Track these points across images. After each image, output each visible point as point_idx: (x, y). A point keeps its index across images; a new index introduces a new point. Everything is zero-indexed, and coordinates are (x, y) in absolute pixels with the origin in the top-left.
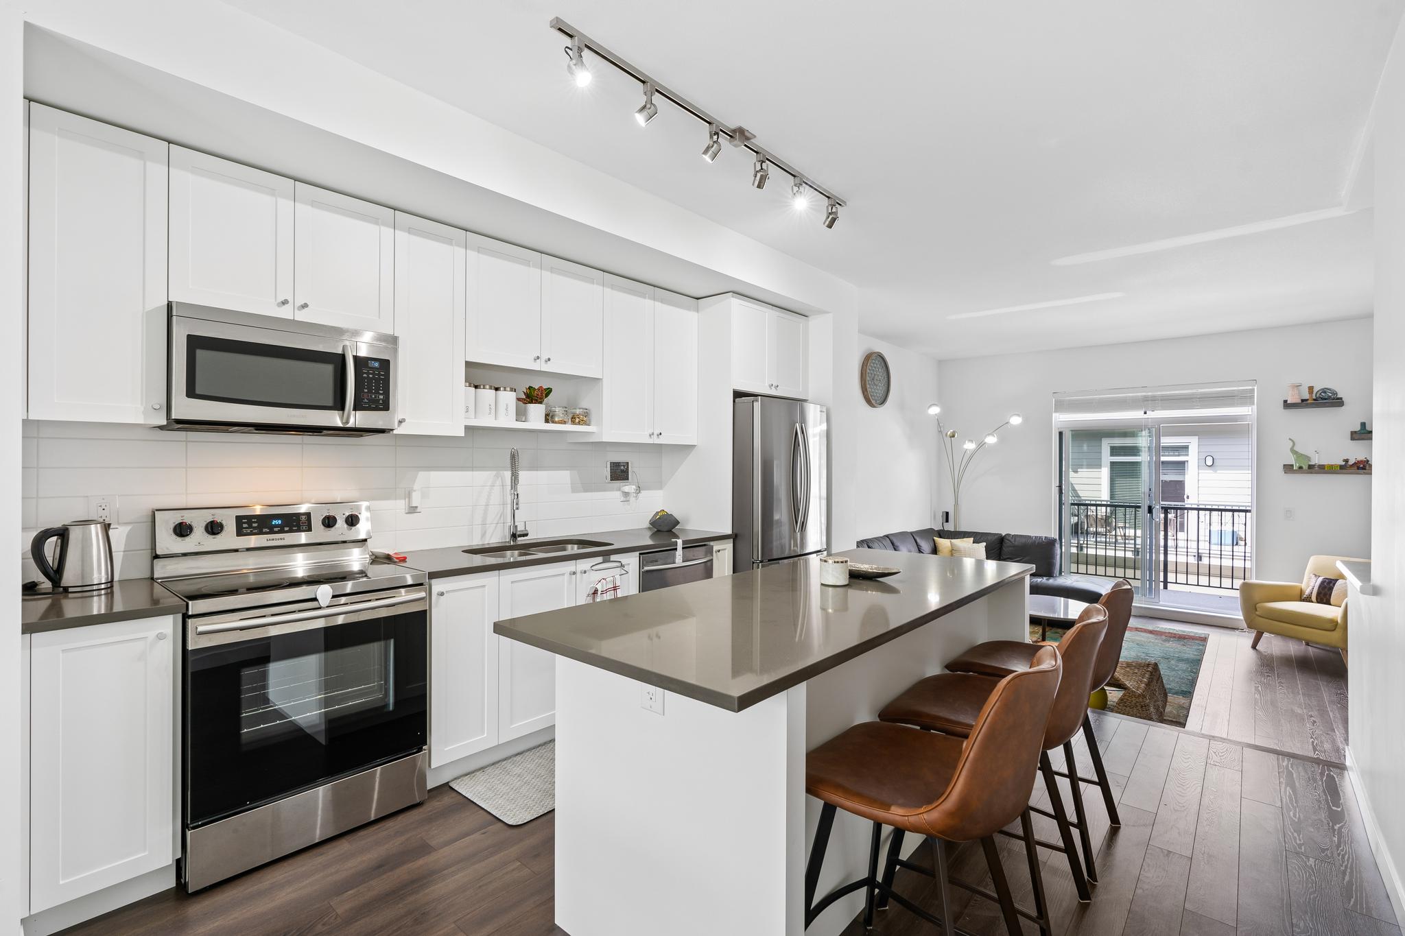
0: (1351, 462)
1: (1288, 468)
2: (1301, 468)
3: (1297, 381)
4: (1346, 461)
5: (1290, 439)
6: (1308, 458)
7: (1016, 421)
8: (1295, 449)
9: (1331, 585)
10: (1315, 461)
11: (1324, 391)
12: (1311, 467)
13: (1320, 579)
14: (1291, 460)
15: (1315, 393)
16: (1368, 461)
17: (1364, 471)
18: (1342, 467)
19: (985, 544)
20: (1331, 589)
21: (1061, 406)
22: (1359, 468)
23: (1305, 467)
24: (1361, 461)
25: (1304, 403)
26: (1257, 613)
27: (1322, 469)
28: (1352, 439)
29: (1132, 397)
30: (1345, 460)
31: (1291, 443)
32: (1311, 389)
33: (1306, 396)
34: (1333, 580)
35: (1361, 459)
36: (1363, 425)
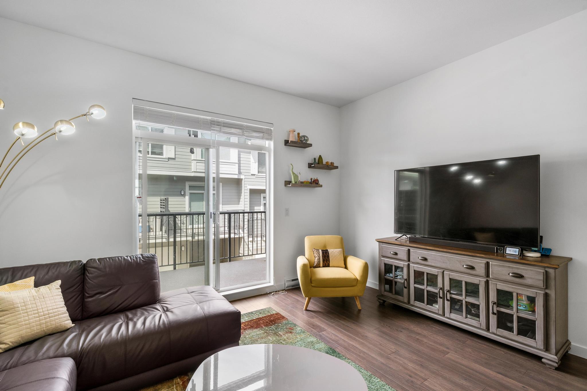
0: (311, 181)
1: (288, 183)
2: (296, 183)
4: (309, 180)
5: (291, 165)
8: (293, 170)
9: (327, 254)
10: (298, 179)
11: (303, 137)
14: (292, 178)
19: (59, 282)
20: (328, 257)
26: (312, 285)
27: (302, 184)
28: (310, 167)
31: (292, 167)
33: (296, 140)
35: (316, 178)
36: (315, 159)
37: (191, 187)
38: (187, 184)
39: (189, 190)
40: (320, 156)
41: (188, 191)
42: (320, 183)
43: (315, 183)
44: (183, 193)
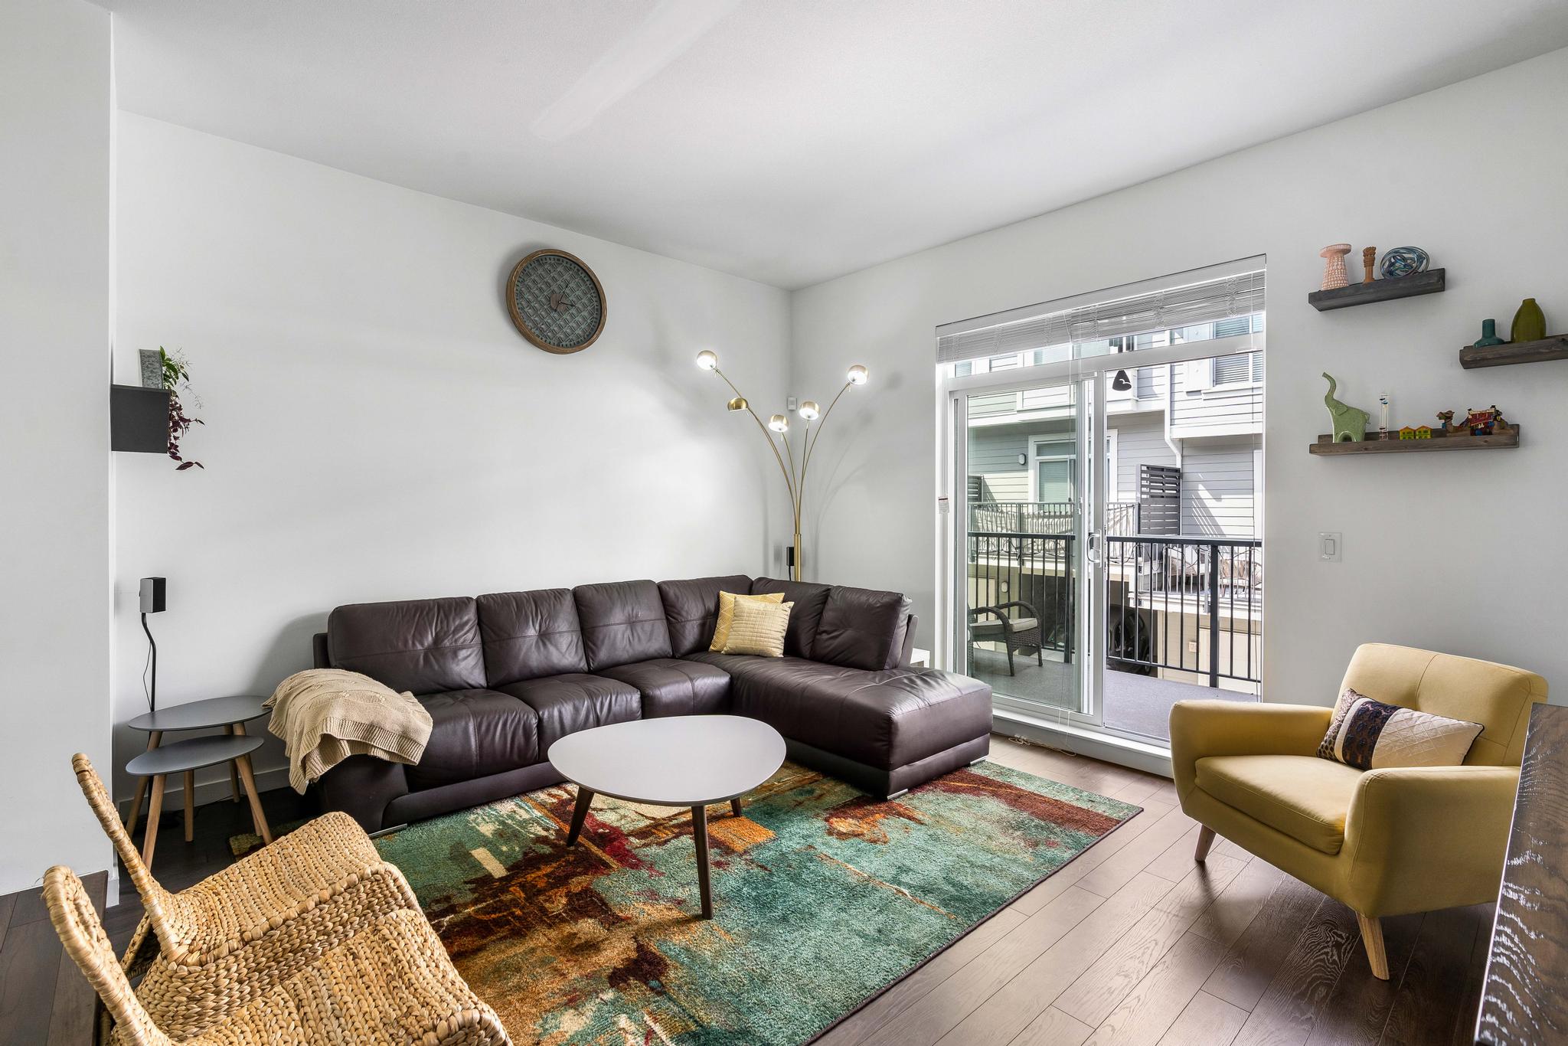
0: (1456, 420)
1: (1323, 444)
2: (1347, 439)
3: (1340, 240)
4: (1447, 417)
5: (1325, 375)
6: (1364, 416)
8: (1336, 396)
9: (1378, 721)
10: (1383, 420)
11: (1400, 256)
12: (1370, 436)
13: (1359, 703)
15: (1377, 262)
16: (1498, 413)
17: (1488, 438)
18: (1436, 433)
20: (1376, 731)
21: (948, 349)
22: (1474, 432)
23: (1358, 439)
24: (1482, 414)
27: (1394, 442)
28: (1464, 365)
29: (1055, 318)
30: (1441, 416)
31: (1327, 384)
32: (1370, 255)
33: (1360, 272)
34: (1385, 707)
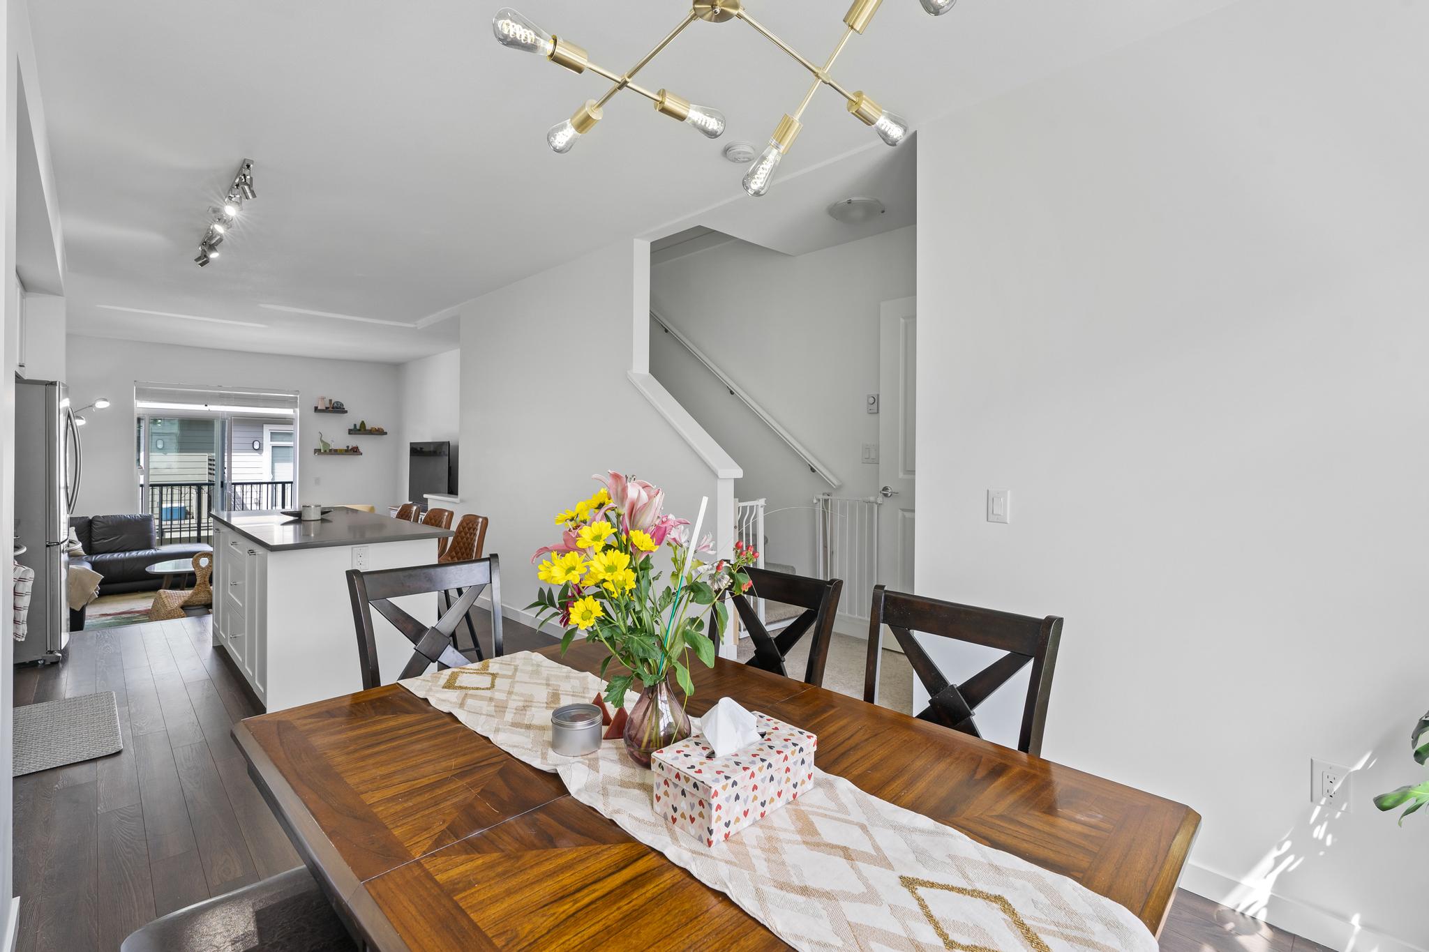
0: (350, 448)
1: (317, 451)
2: (324, 451)
3: (323, 395)
4: (348, 447)
5: (319, 433)
6: (329, 445)
7: (102, 405)
8: (322, 439)
10: (333, 447)
11: (337, 402)
12: (329, 451)
14: (320, 446)
15: (332, 403)
16: (357, 447)
18: (344, 450)
21: (143, 394)
22: (352, 451)
23: (328, 451)
25: (326, 410)
27: (335, 452)
28: (349, 433)
29: (211, 393)
30: (345, 446)
31: (320, 435)
32: (330, 401)
33: (328, 406)
35: (354, 446)
36: (355, 425)
37: (274, 435)
38: (267, 430)
39: (271, 441)
40: (363, 422)
41: (268, 444)
42: (361, 449)
43: (355, 451)
44: (256, 447)
